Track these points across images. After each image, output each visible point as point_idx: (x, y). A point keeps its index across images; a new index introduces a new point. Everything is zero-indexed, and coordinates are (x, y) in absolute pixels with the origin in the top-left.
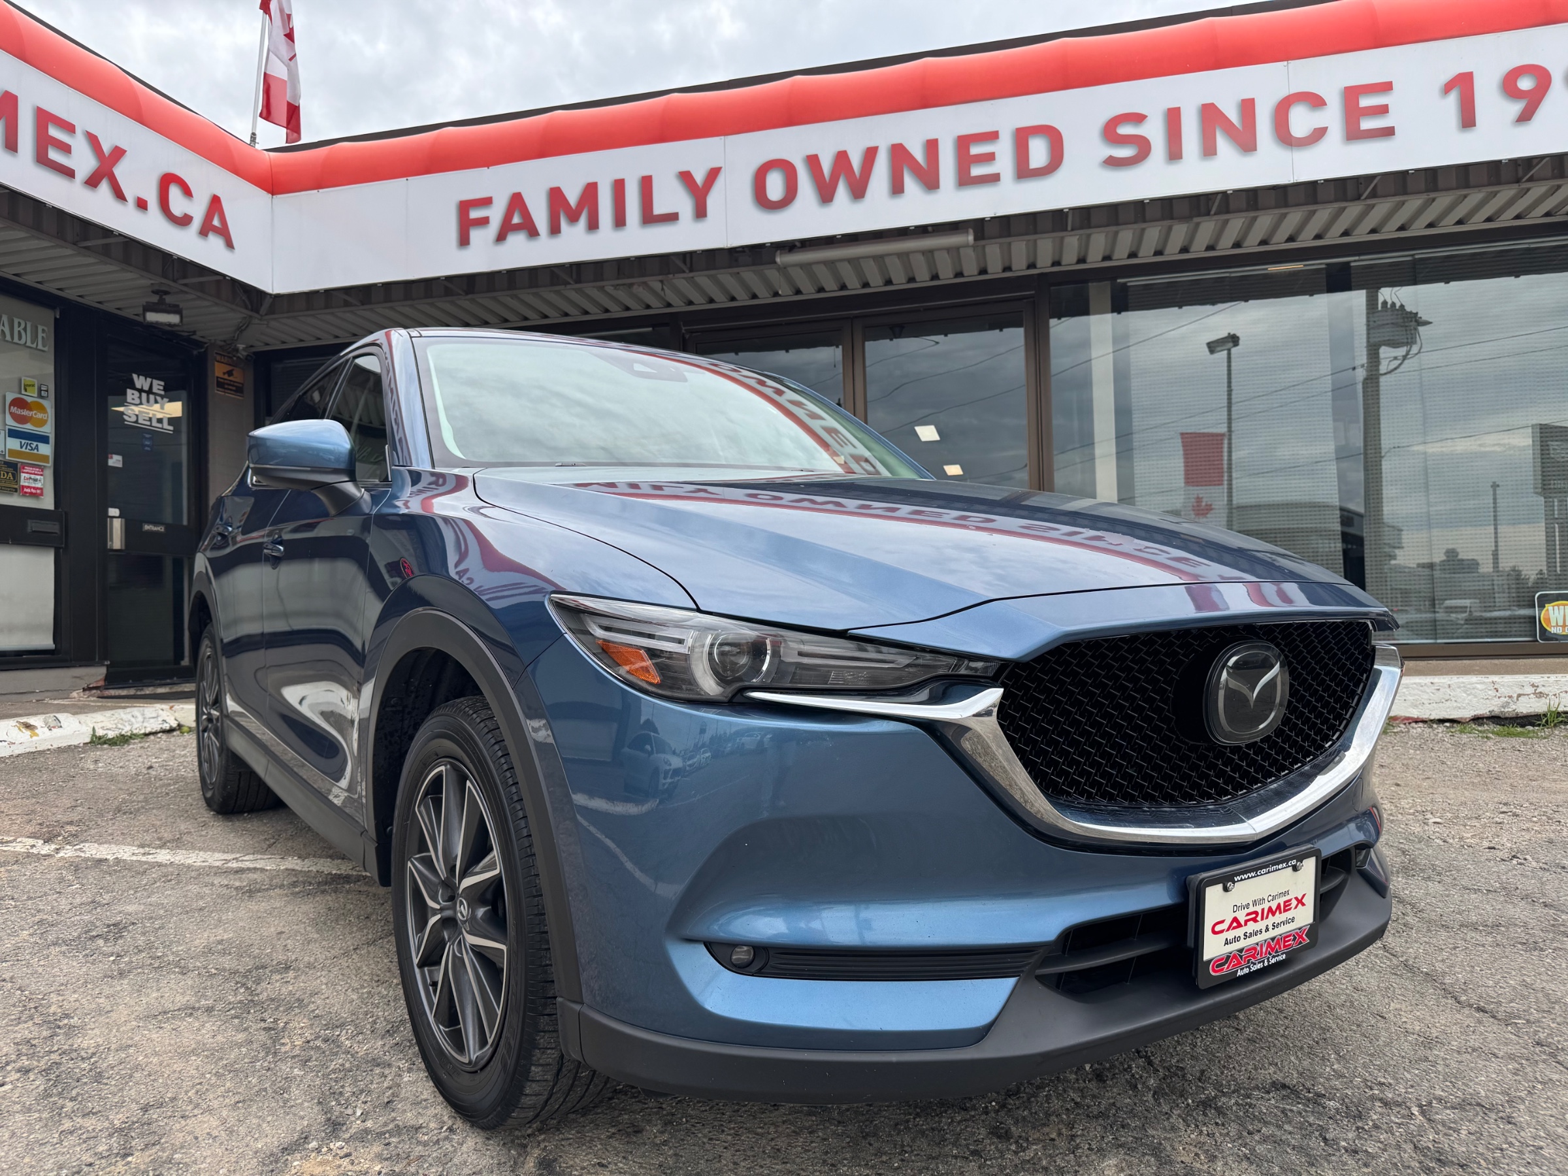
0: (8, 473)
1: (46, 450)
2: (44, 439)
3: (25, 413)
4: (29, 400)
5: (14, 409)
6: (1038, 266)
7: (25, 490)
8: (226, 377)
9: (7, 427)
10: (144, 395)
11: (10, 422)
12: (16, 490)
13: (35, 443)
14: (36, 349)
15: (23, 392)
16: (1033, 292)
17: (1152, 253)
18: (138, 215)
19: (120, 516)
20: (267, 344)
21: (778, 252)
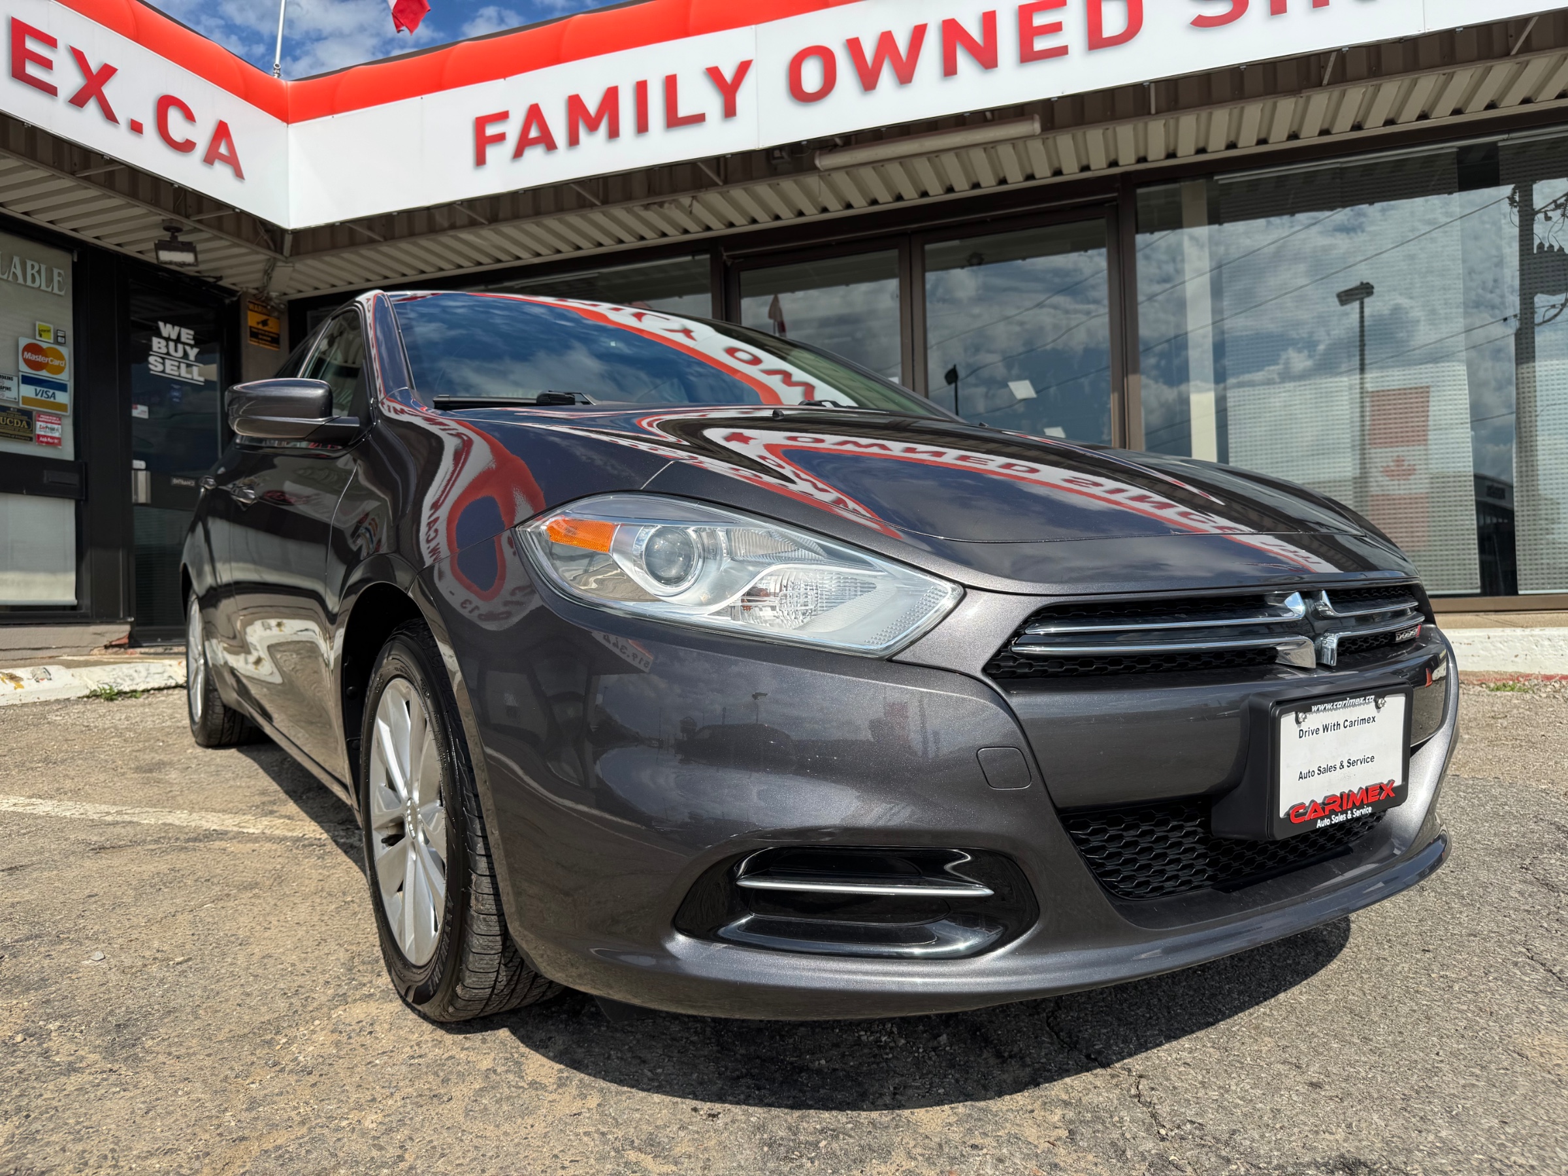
0: (22, 421)
1: (64, 398)
2: (62, 387)
3: (40, 359)
4: (44, 346)
5: (28, 355)
6: (1121, 163)
7: (41, 439)
8: (260, 326)
9: (21, 374)
10: (172, 344)
11: (24, 369)
12: (31, 439)
13: (52, 391)
14: (52, 293)
15: (38, 337)
16: (1115, 195)
17: (1255, 142)
18: (132, 138)
19: (146, 469)
20: (300, 291)
21: (818, 153)
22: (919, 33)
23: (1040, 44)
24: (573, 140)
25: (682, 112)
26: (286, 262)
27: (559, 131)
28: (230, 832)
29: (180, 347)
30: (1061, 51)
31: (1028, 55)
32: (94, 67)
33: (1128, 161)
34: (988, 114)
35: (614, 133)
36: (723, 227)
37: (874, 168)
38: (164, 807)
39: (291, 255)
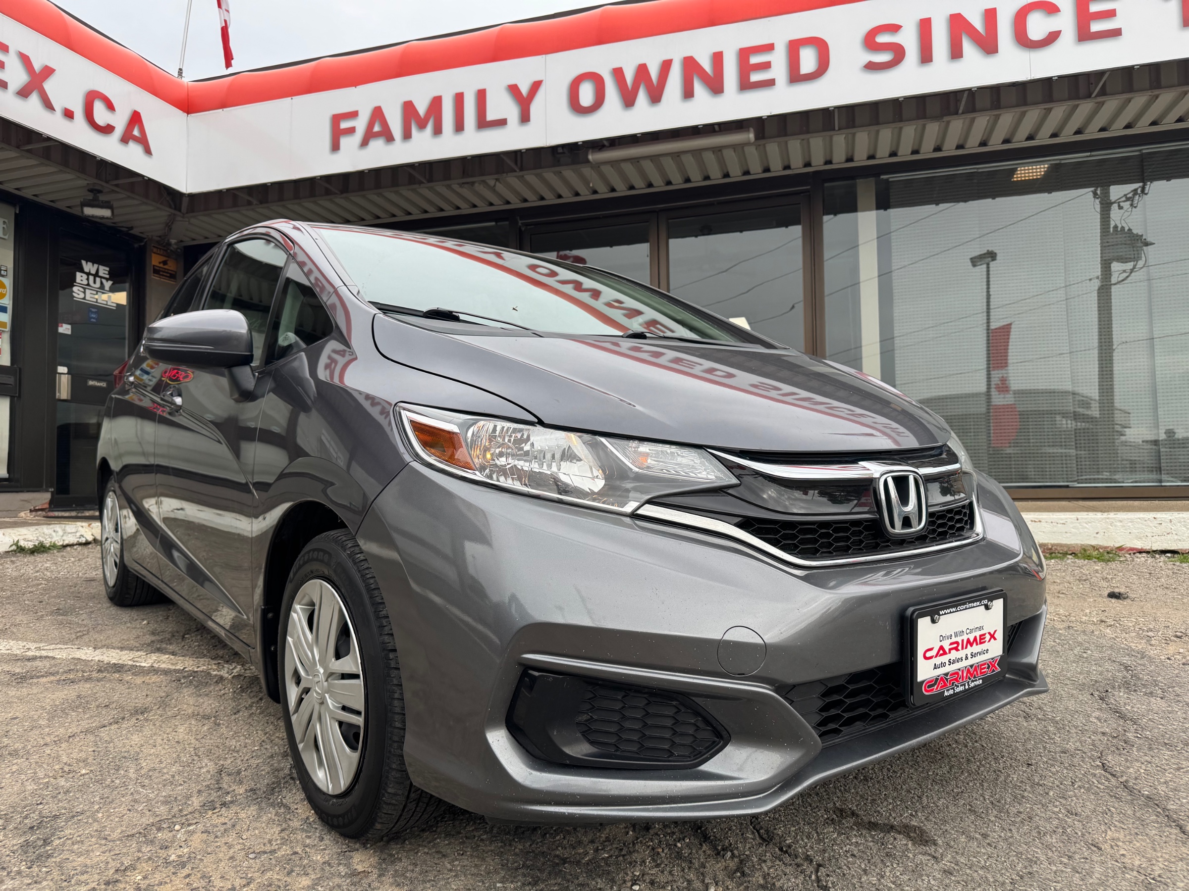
1: (5, 318)
2: (4, 309)
6: (813, 165)
8: (161, 265)
10: (91, 278)
16: (808, 187)
17: (910, 152)
18: (65, 122)
19: (68, 373)
20: (194, 240)
21: (590, 151)
22: (666, 66)
23: (755, 77)
24: (407, 135)
25: (491, 116)
26: (183, 217)
27: (396, 128)
28: (126, 665)
29: (98, 280)
30: (771, 83)
31: (745, 85)
32: (37, 67)
33: (818, 163)
34: (717, 127)
35: (438, 131)
36: (519, 202)
37: (631, 163)
38: (73, 645)
39: (187, 213)
